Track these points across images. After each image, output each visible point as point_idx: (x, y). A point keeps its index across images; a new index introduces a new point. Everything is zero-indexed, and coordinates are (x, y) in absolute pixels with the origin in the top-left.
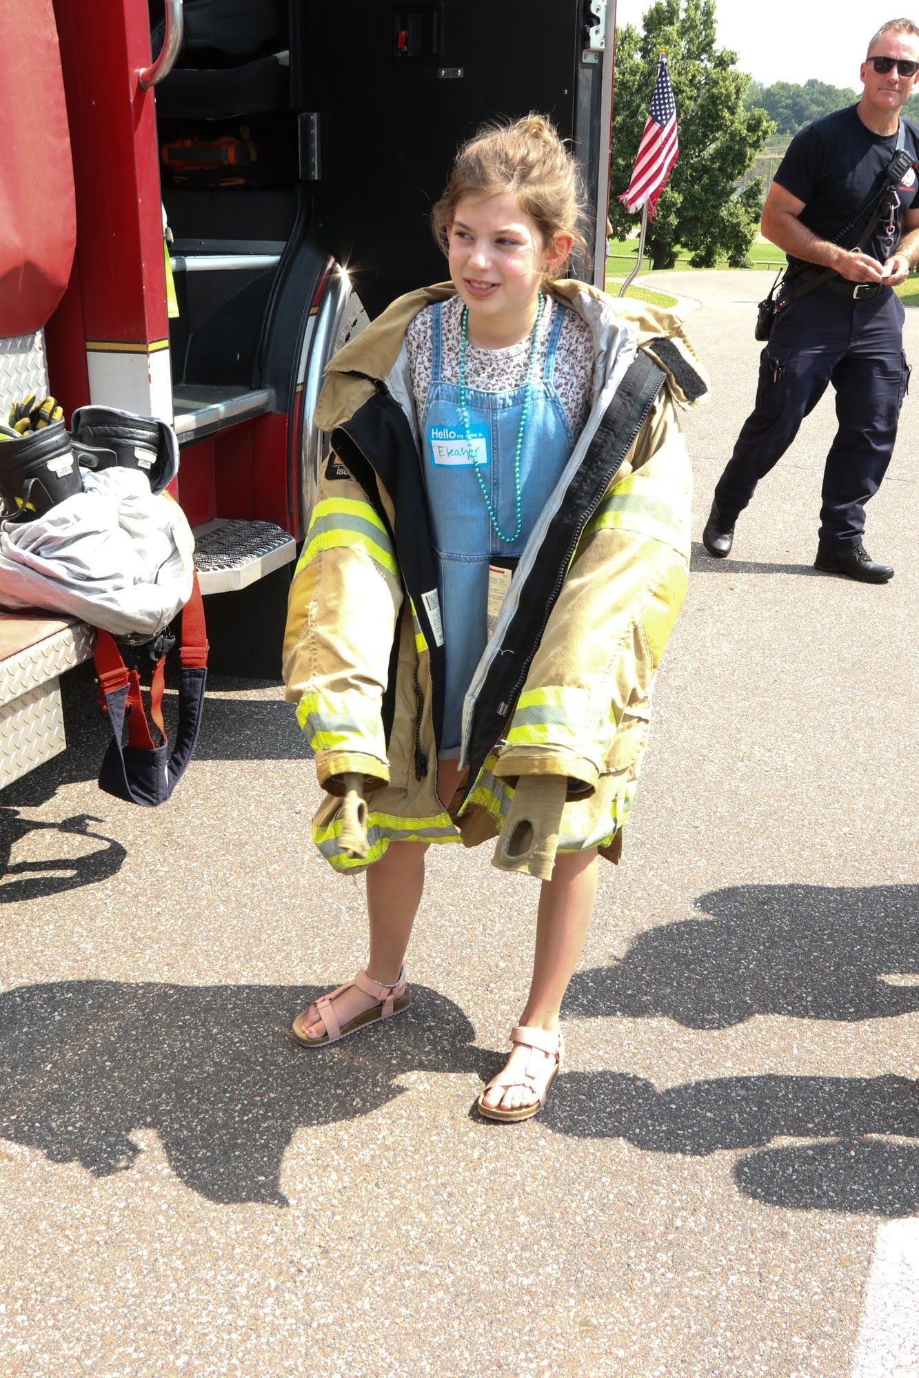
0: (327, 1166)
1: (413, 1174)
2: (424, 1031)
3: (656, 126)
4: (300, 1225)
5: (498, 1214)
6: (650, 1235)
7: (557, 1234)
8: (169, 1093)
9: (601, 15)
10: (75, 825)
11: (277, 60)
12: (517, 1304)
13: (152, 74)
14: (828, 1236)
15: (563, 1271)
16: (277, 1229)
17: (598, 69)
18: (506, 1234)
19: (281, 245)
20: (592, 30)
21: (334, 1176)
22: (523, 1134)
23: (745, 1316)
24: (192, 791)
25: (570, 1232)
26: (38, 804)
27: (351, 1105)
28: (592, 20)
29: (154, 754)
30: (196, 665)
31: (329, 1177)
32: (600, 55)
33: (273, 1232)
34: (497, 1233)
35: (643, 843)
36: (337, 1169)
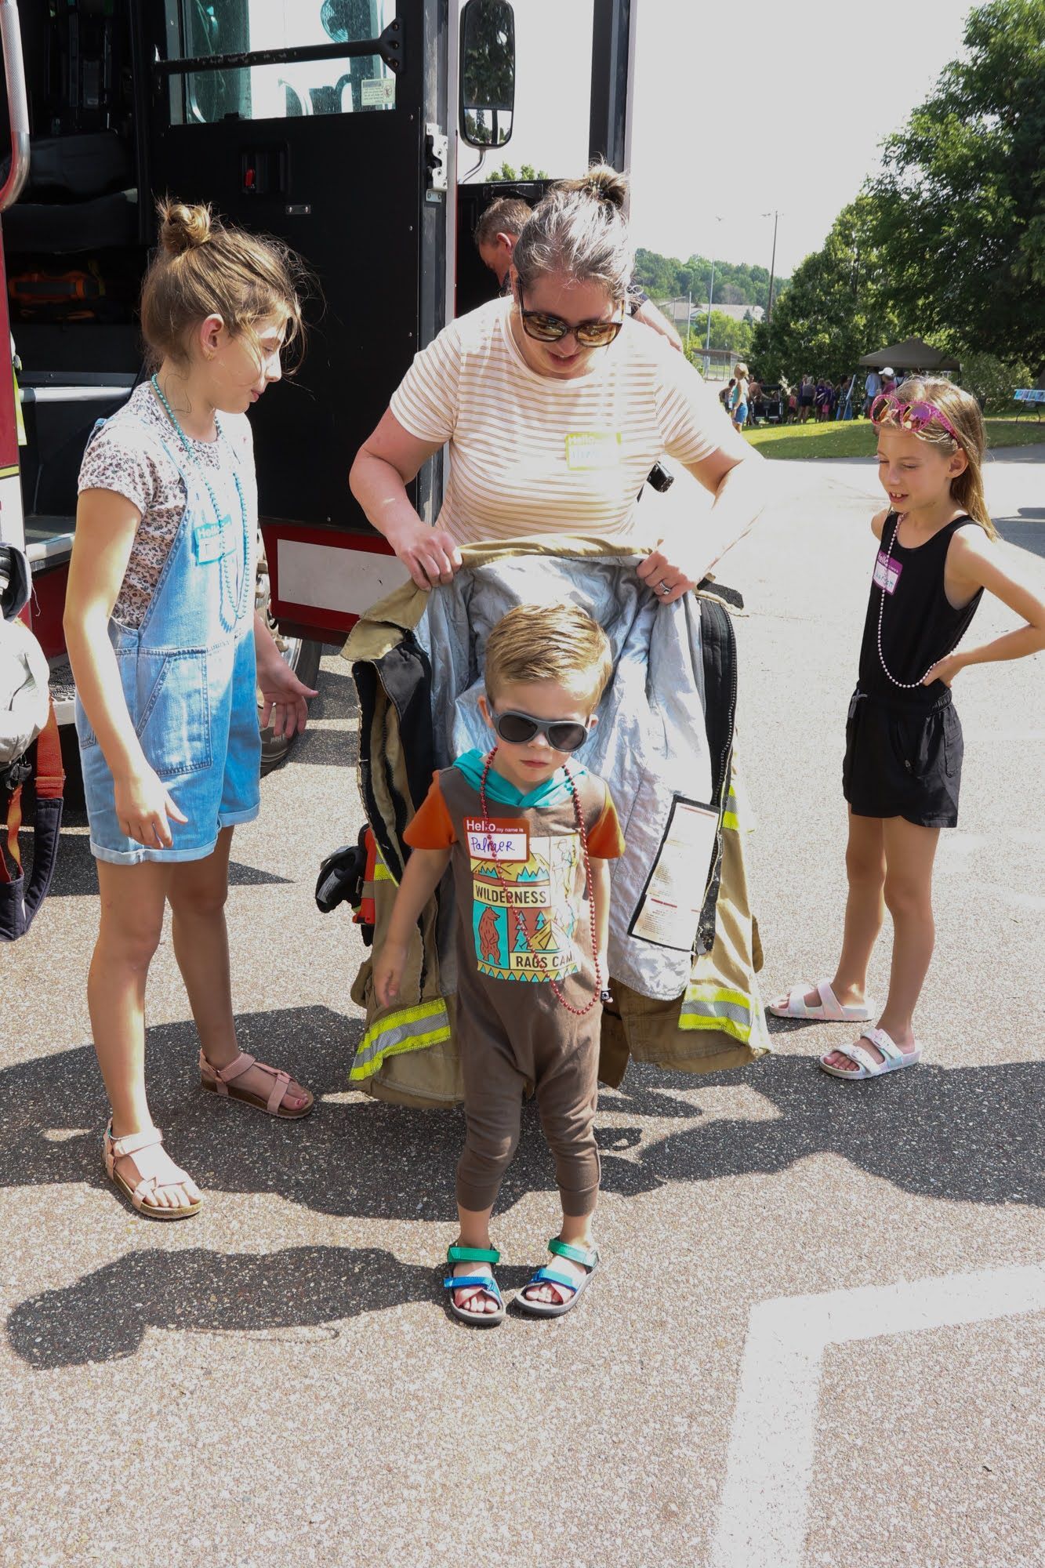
0: (206, 1289)
1: (294, 1290)
2: (300, 1151)
4: (181, 1348)
5: (382, 1325)
6: (533, 1334)
7: (442, 1340)
8: (39, 1225)
9: (443, 158)
11: (125, 197)
12: (404, 1410)
14: (705, 1321)
15: (450, 1374)
16: (157, 1354)
17: (441, 208)
18: (390, 1343)
19: (131, 377)
20: (435, 172)
21: (213, 1298)
22: (404, 1246)
23: (628, 1403)
24: (52, 926)
25: (454, 1337)
27: (228, 1228)
28: (435, 162)
29: (10, 886)
30: (51, 795)
31: (208, 1300)
32: (443, 194)
33: (153, 1357)
34: (382, 1343)
36: (216, 1291)
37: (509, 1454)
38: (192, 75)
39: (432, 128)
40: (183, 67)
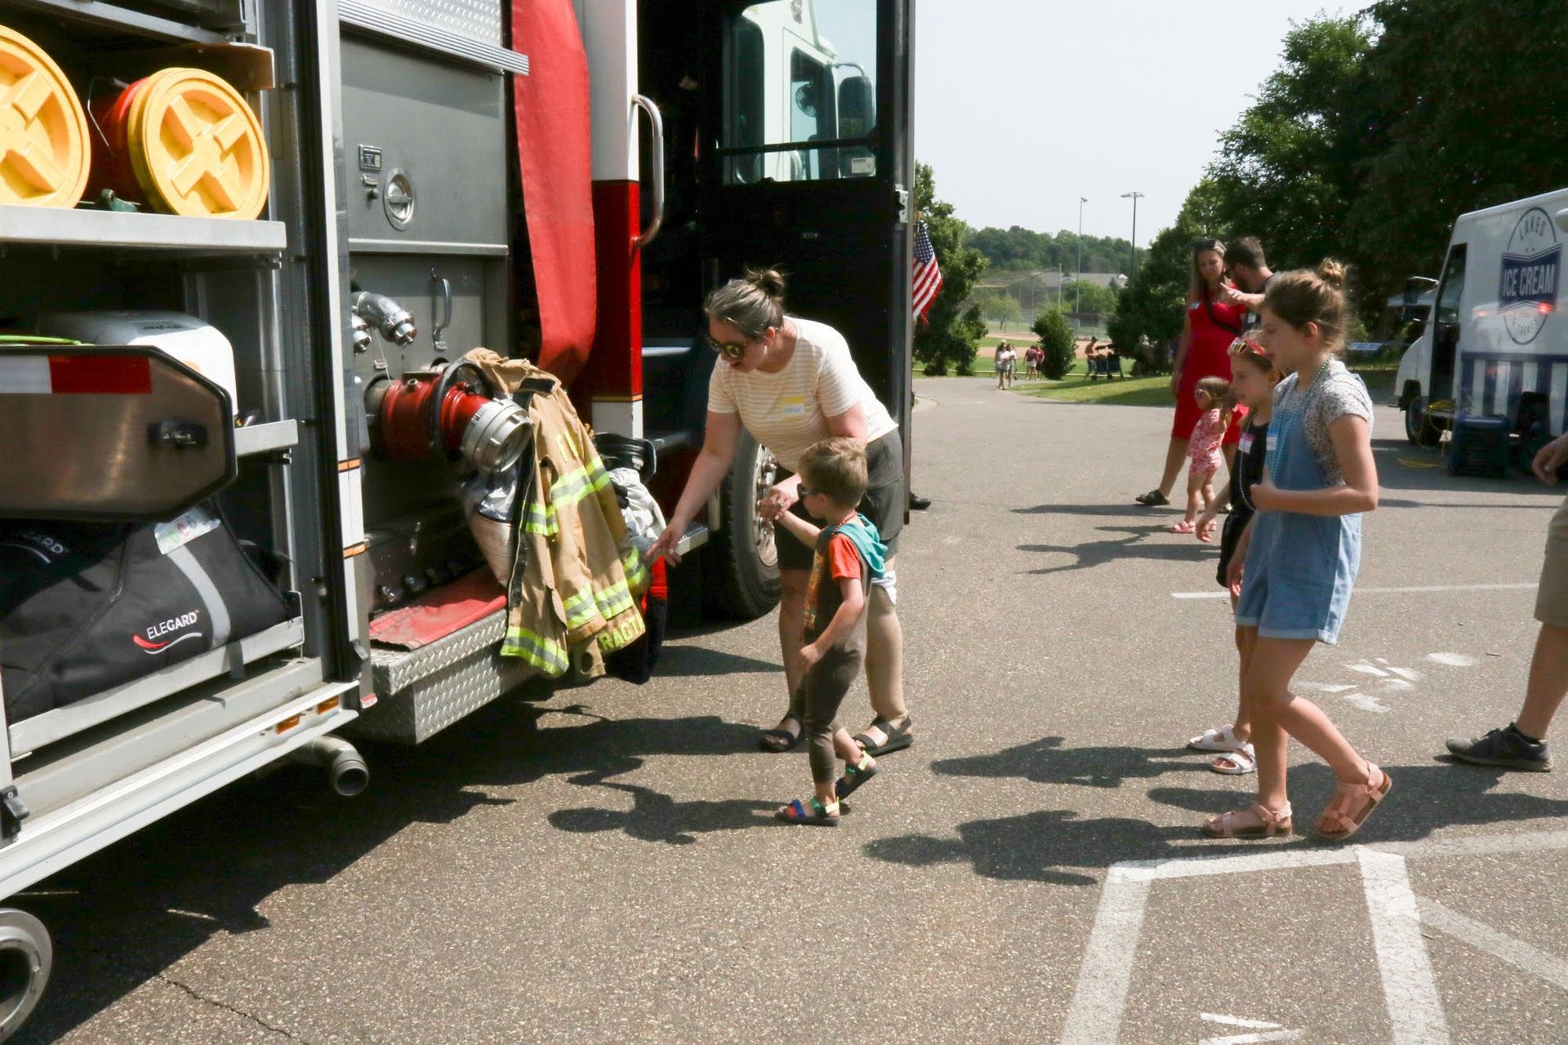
3: (920, 265)
9: (905, 204)
10: (574, 710)
13: (642, 240)
17: (904, 233)
19: (691, 341)
20: (900, 213)
26: (545, 699)
28: (900, 207)
30: (660, 598)
32: (905, 225)
35: (951, 712)
36: (796, 852)
37: (973, 916)
38: (737, 157)
39: (899, 188)
40: (733, 152)
